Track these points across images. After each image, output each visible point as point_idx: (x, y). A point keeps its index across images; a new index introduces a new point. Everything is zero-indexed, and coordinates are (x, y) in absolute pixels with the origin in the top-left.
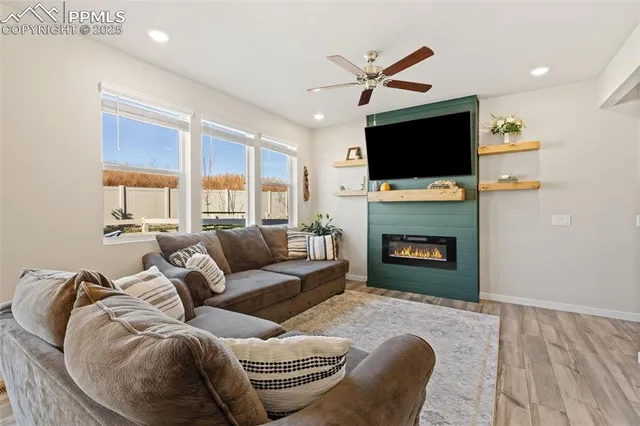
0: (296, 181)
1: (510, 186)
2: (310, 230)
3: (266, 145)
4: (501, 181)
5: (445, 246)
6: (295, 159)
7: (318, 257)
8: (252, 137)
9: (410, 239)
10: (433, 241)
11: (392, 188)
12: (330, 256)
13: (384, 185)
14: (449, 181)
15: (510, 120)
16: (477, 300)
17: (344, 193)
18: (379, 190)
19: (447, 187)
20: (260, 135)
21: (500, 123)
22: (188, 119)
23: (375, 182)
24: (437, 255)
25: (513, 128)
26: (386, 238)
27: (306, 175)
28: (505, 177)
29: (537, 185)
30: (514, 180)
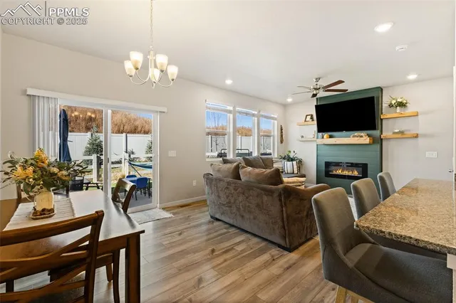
0: (276, 133)
1: (399, 136)
2: (284, 158)
3: (263, 116)
4: (394, 133)
5: (361, 169)
6: (276, 122)
7: (289, 172)
8: (256, 113)
10: (353, 165)
11: (331, 137)
12: (296, 172)
13: (326, 135)
14: (363, 133)
15: (399, 100)
17: (303, 139)
18: (323, 138)
19: (362, 137)
20: (259, 111)
21: (393, 102)
22: (231, 108)
23: (320, 134)
24: (356, 173)
25: (402, 105)
26: (328, 164)
27: (282, 130)
28: (396, 131)
29: (417, 136)
30: (402, 133)
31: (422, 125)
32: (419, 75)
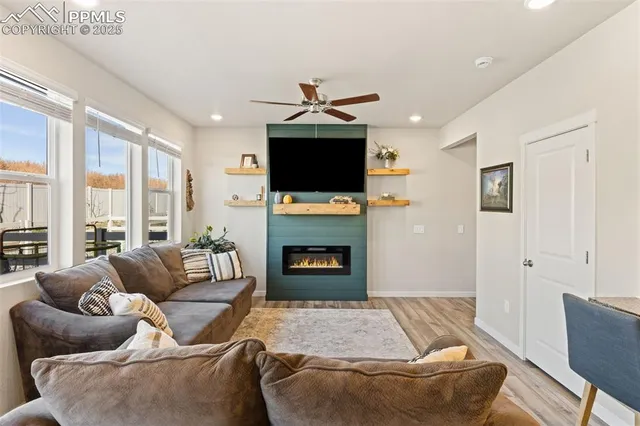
0: (179, 187)
1: (390, 203)
3: (153, 143)
4: (384, 198)
5: (341, 255)
6: (178, 162)
9: (311, 249)
10: (331, 250)
11: (294, 201)
12: (238, 275)
13: (287, 198)
14: (347, 197)
15: (391, 150)
16: (366, 298)
17: (234, 203)
18: (282, 202)
19: (346, 202)
20: (147, 131)
21: (384, 152)
23: (277, 195)
24: (335, 265)
25: (392, 157)
26: (288, 251)
27: (190, 180)
28: (386, 195)
29: (407, 203)
30: (391, 198)
31: (409, 189)
32: (423, 117)
